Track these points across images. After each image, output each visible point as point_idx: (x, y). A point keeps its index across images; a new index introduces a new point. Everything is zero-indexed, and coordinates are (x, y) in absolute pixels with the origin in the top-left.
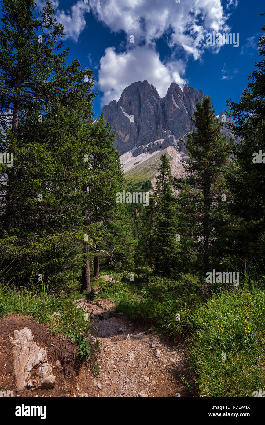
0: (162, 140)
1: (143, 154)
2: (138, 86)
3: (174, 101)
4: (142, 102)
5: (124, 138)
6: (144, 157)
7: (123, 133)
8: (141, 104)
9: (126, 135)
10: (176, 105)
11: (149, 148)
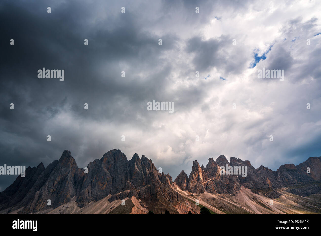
0: (129, 191)
1: (116, 201)
2: (114, 152)
3: (136, 166)
4: (116, 162)
5: (102, 188)
6: (116, 203)
7: (102, 183)
8: (115, 164)
9: (104, 185)
10: (137, 169)
11: (120, 196)
